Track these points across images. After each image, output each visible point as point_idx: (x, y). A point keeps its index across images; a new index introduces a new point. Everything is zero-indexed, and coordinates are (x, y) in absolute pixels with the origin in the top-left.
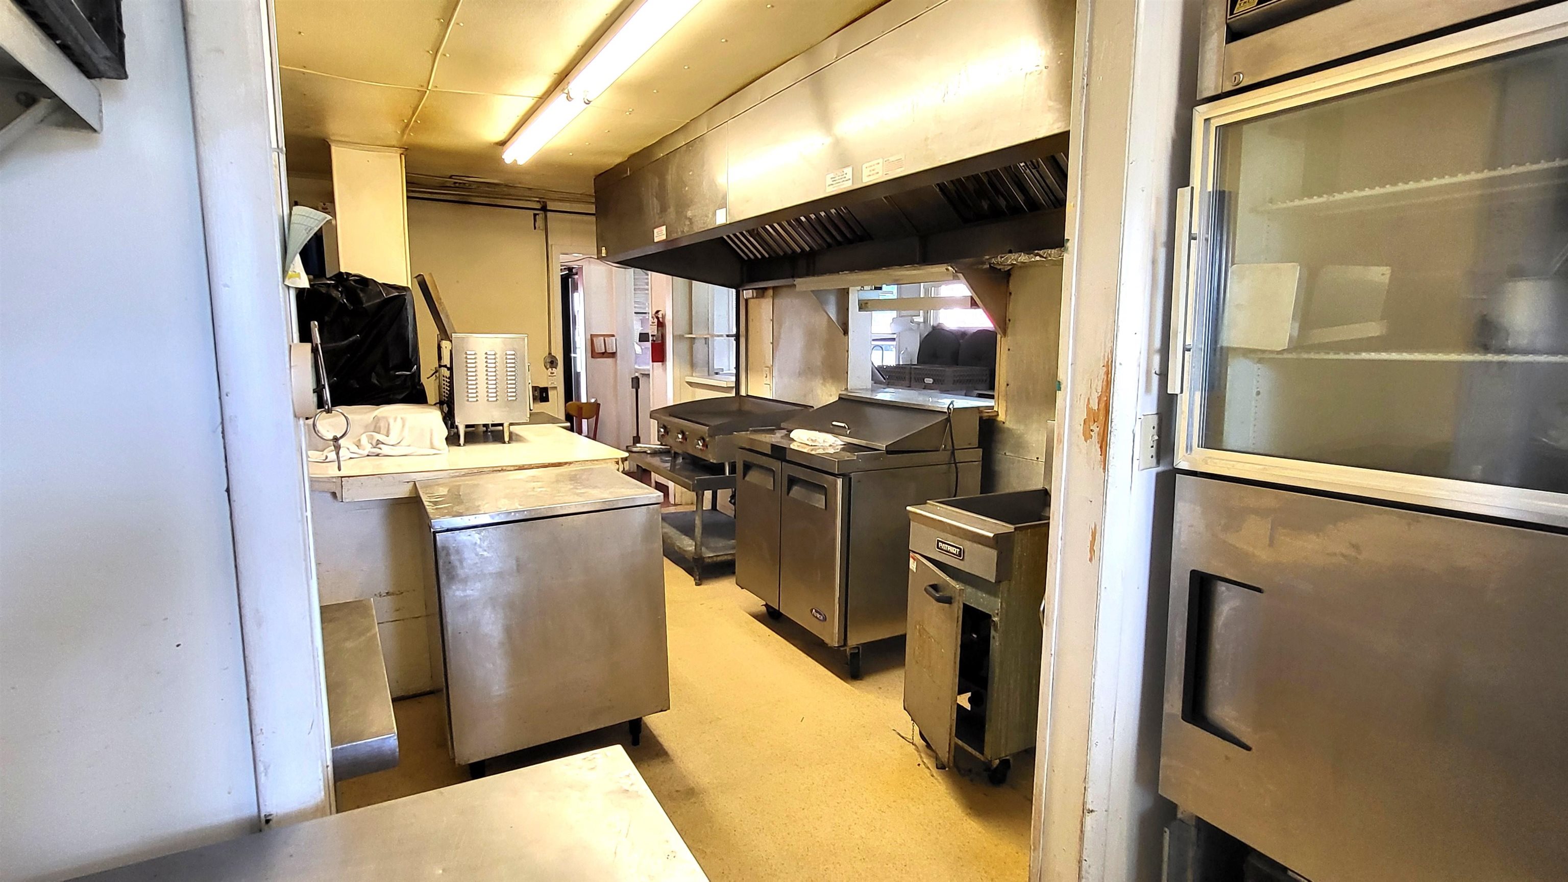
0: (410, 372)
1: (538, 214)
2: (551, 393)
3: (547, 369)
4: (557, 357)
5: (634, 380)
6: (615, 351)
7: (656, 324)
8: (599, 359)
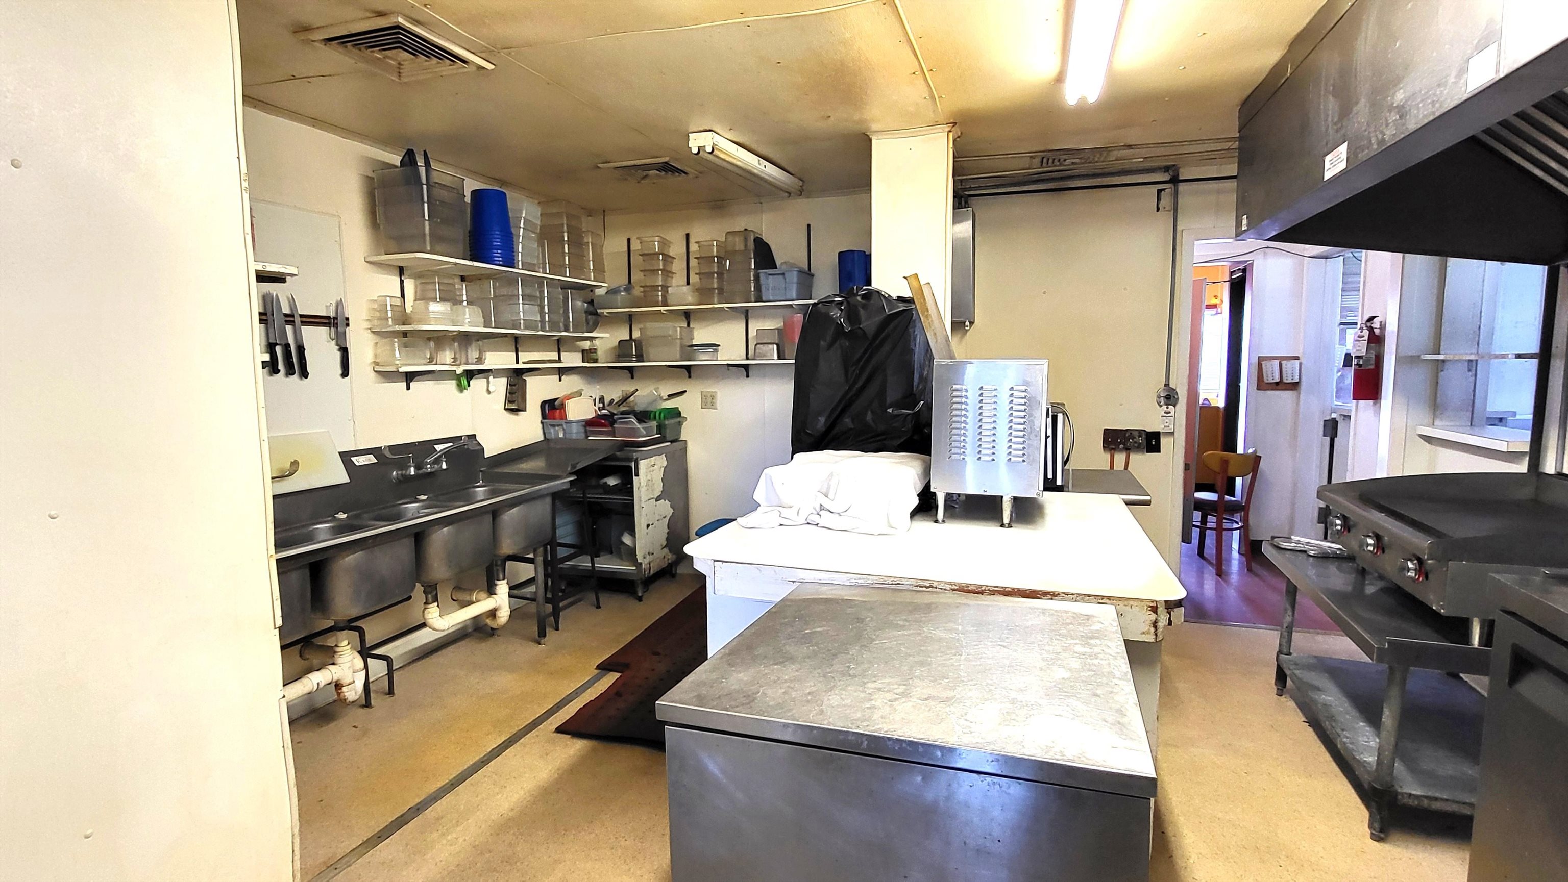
0: (913, 410)
1: (1164, 190)
2: (1164, 441)
3: (1161, 406)
4: (1178, 390)
5: (1330, 425)
6: (1297, 380)
7: (1366, 338)
8: (1269, 392)
